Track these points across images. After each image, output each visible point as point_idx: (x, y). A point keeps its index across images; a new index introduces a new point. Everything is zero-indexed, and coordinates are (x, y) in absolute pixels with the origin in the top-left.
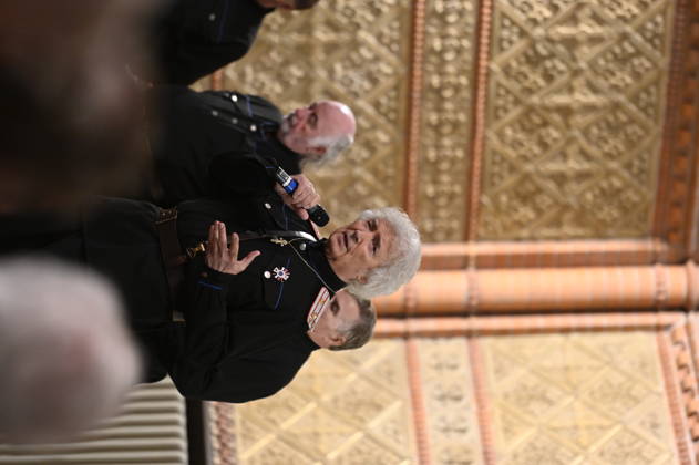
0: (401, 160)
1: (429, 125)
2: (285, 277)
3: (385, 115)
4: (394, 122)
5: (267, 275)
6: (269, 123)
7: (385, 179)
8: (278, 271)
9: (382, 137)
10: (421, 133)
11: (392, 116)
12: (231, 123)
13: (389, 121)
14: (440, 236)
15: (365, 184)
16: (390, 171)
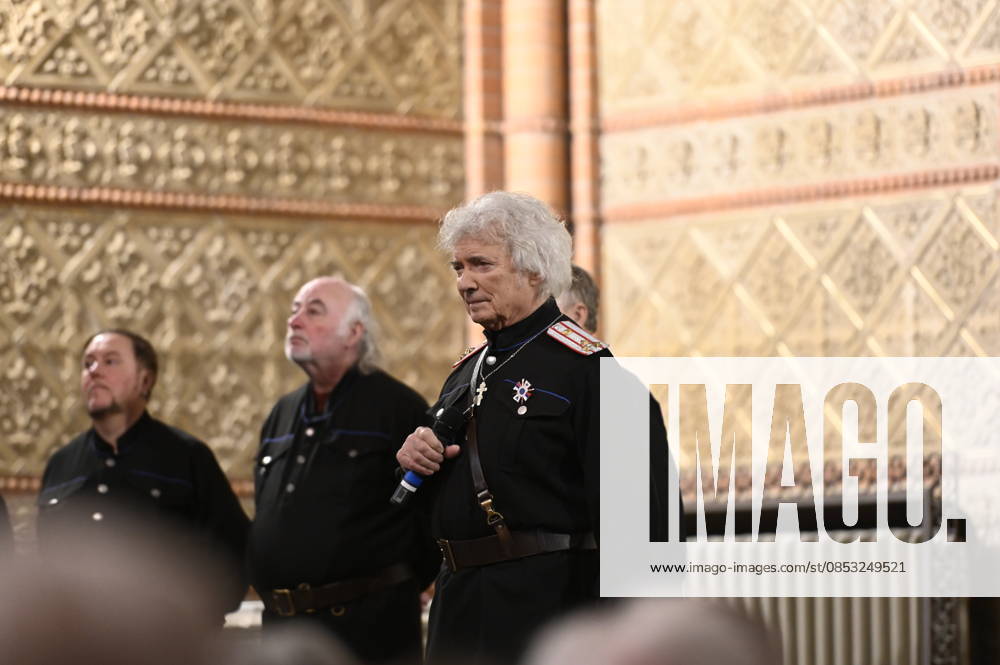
0: (348, 227)
1: (297, 186)
2: (526, 385)
3: (283, 249)
4: (293, 236)
5: (522, 411)
6: (303, 410)
7: (374, 250)
8: (519, 395)
9: (314, 253)
10: (308, 198)
11: (283, 239)
12: (305, 464)
13: (290, 243)
14: (455, 172)
15: (380, 278)
16: (363, 242)
